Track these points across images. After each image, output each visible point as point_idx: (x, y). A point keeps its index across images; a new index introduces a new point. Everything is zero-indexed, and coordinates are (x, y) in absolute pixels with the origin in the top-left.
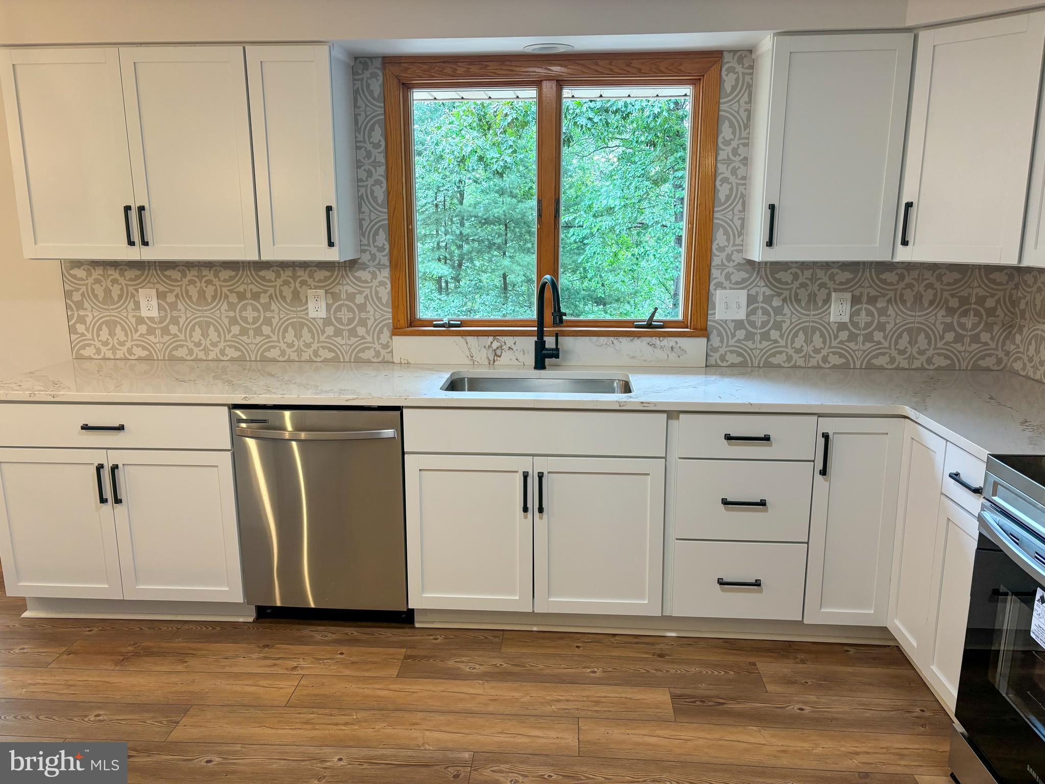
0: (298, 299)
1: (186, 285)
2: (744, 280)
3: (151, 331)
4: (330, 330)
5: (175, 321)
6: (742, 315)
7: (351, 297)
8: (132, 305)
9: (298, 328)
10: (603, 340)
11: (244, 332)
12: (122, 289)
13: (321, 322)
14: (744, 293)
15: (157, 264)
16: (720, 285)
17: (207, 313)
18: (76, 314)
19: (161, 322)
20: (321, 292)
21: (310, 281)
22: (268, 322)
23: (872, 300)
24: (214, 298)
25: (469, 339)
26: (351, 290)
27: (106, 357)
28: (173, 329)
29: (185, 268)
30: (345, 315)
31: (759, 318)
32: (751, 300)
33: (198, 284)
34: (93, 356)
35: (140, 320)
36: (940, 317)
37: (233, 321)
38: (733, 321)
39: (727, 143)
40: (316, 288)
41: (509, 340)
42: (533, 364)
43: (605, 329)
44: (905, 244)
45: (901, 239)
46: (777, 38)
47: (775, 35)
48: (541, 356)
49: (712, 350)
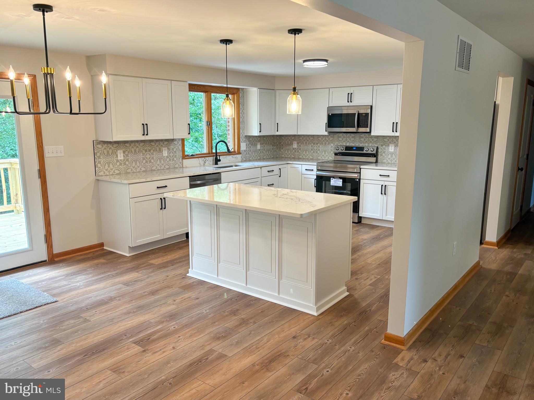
0: (160, 151)
1: (131, 148)
2: (245, 140)
3: (121, 164)
4: (168, 159)
5: (128, 160)
6: (245, 149)
7: (173, 149)
8: (115, 156)
9: (160, 159)
10: (224, 156)
11: (146, 162)
12: (112, 151)
13: (166, 157)
14: (245, 143)
15: (123, 142)
16: (242, 142)
17: (137, 157)
18: (98, 160)
19: (124, 161)
20: (166, 148)
21: (163, 145)
22: (153, 158)
23: (263, 144)
24: (139, 152)
25: (199, 158)
26: (173, 147)
27: (107, 175)
28: (127, 163)
29: (130, 143)
30: (171, 154)
31: (248, 149)
32: (246, 145)
33: (134, 148)
34: (103, 175)
35: (118, 161)
36: (272, 147)
37: (144, 159)
39: (241, 109)
40: (165, 147)
41: (207, 158)
42: (215, 164)
43: (223, 154)
44: (277, 131)
45: (277, 130)
46: (258, 89)
47: (258, 88)
48: (217, 161)
49: (241, 157)
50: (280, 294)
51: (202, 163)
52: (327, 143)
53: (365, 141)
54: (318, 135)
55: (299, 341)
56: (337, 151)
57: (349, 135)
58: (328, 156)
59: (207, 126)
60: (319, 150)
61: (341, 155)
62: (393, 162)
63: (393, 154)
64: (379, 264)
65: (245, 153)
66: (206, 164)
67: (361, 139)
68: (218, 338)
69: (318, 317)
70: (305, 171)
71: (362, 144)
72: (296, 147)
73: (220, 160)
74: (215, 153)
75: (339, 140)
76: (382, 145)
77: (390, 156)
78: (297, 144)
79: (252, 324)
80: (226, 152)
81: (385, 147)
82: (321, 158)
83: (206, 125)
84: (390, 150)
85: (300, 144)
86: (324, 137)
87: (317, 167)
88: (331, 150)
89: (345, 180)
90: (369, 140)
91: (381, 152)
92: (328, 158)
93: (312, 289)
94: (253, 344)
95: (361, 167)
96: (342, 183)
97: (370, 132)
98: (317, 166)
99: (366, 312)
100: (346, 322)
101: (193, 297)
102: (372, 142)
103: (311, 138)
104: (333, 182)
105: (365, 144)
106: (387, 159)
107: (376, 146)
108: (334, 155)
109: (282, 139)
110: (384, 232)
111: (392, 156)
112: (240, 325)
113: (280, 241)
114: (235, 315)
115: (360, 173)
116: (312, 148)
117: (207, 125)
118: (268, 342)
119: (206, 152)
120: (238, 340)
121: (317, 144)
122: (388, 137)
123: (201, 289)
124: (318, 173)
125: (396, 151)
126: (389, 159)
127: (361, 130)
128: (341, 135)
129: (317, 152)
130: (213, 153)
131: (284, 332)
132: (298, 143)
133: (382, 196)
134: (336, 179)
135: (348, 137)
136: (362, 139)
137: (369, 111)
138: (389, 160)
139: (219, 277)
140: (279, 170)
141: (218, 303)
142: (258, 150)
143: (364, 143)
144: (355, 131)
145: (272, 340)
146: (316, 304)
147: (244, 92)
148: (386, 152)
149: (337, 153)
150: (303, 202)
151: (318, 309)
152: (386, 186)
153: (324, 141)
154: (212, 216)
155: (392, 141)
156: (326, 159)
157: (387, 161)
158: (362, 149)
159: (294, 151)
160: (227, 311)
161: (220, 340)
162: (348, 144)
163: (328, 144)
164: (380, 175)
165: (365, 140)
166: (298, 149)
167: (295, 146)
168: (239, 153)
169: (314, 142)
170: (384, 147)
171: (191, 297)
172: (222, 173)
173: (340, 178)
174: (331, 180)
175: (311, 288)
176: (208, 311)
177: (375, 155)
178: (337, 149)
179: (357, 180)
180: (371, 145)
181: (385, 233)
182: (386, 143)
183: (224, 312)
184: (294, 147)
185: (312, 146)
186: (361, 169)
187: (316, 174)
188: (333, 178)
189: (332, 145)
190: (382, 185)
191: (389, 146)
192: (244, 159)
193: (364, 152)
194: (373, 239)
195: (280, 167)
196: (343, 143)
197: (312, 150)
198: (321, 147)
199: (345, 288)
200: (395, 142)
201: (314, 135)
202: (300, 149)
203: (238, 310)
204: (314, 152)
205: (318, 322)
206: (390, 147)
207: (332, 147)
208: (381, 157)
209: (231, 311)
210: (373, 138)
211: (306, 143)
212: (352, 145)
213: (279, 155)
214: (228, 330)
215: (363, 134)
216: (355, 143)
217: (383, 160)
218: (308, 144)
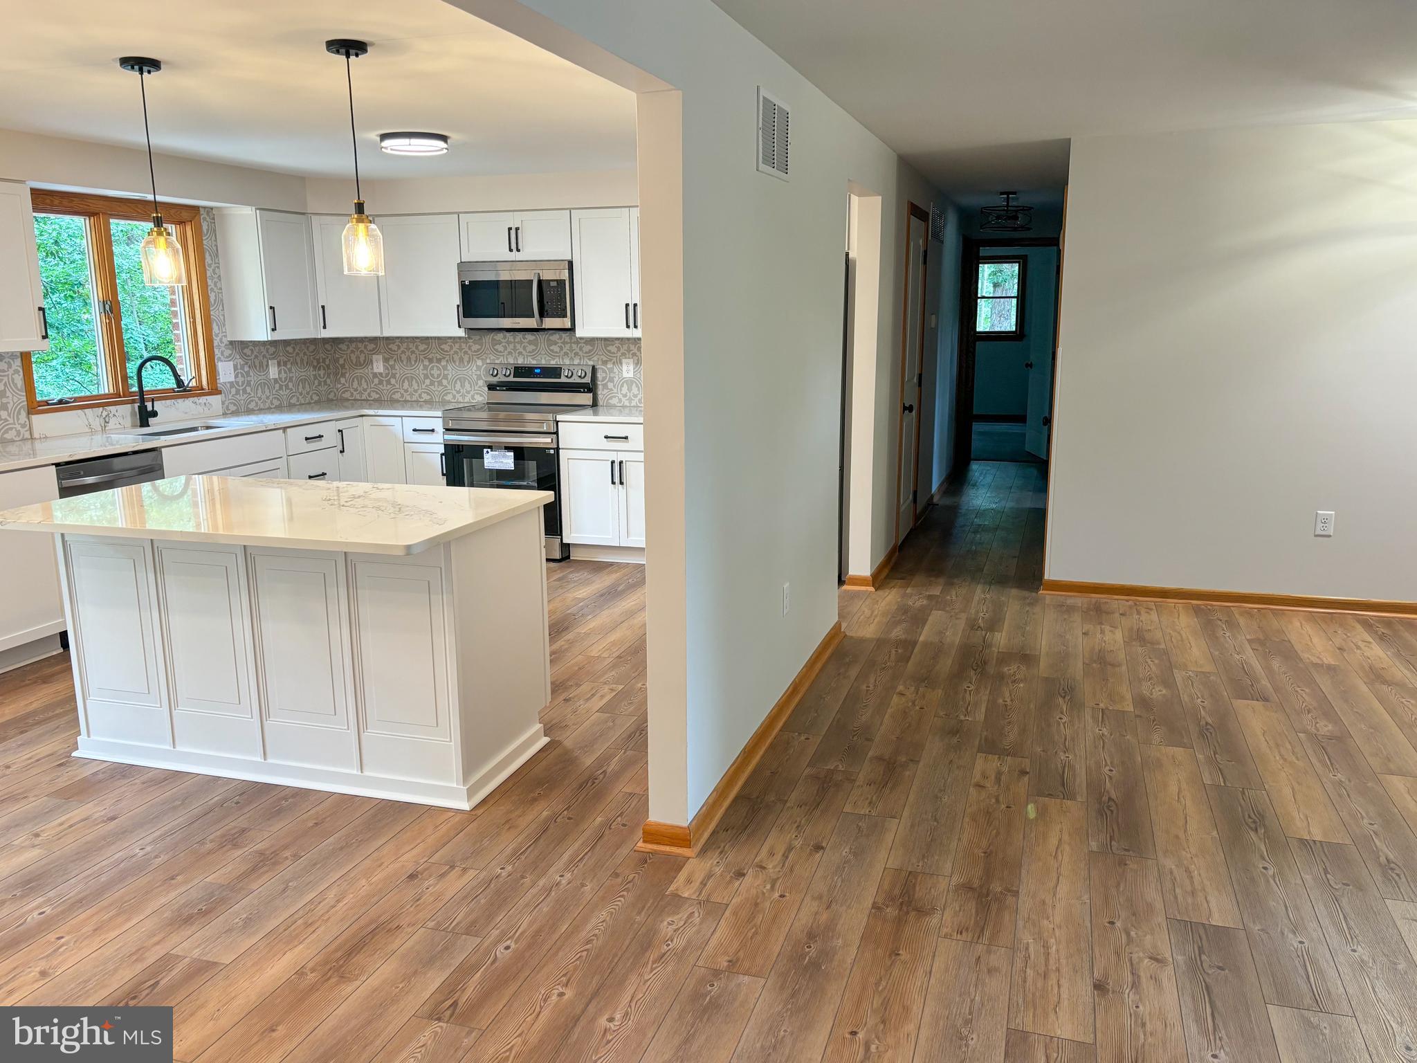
2: (230, 355)
6: (232, 379)
10: (168, 402)
14: (232, 363)
16: (219, 359)
23: (285, 364)
25: (86, 410)
31: (240, 379)
32: (235, 368)
36: (312, 372)
38: (229, 382)
39: (210, 266)
41: (112, 408)
42: (139, 424)
43: (165, 395)
44: (325, 327)
45: (322, 325)
46: (258, 211)
47: (256, 209)
48: (145, 417)
49: (223, 403)
50: (364, 767)
51: (97, 423)
53: (562, 353)
54: (439, 339)
55: (426, 884)
56: (495, 380)
57: (520, 335)
58: (472, 393)
59: (103, 314)
60: (446, 377)
61: (504, 388)
62: (633, 404)
63: (632, 384)
64: (619, 657)
65: (233, 391)
66: (111, 425)
67: (551, 348)
68: (188, 920)
69: (473, 813)
70: (414, 434)
71: (555, 359)
72: (382, 371)
73: (154, 414)
74: (138, 394)
75: (497, 350)
76: (605, 363)
77: (625, 389)
78: (383, 361)
79: (288, 862)
80: (173, 389)
82: (454, 397)
83: (100, 313)
84: (625, 375)
85: (391, 362)
86: (457, 342)
87: (445, 423)
88: (479, 377)
89: (520, 453)
90: (571, 350)
91: (604, 379)
92: (473, 397)
93: (451, 741)
94: (296, 916)
95: (559, 418)
96: (513, 460)
97: (572, 329)
98: (444, 421)
99: (596, 779)
100: (545, 813)
101: (97, 815)
102: (580, 353)
103: (422, 347)
104: (490, 460)
105: (563, 359)
106: (620, 396)
107: (591, 363)
108: (486, 389)
109: (340, 349)
110: (626, 578)
111: (630, 389)
112: (254, 869)
113: (354, 623)
114: (236, 846)
115: (557, 433)
116: (425, 372)
117: (102, 310)
118: (338, 901)
119: (107, 392)
120: (250, 914)
121: (439, 361)
122: (617, 342)
123: (123, 789)
124: (447, 437)
125: (638, 375)
126: (625, 396)
127: (550, 323)
128: (500, 336)
129: (440, 383)
130: (132, 394)
131: (383, 867)
132: (386, 360)
133: (615, 488)
134: (497, 453)
135: (517, 343)
136: (555, 348)
137: (565, 275)
138: (623, 399)
139: (179, 748)
140: (339, 435)
141: (181, 819)
142: (273, 381)
143: (559, 356)
144: (537, 327)
145: (352, 896)
146: (465, 780)
147: (214, 219)
148: (616, 380)
149: (495, 383)
150: (412, 513)
151: (471, 793)
152: (621, 463)
153: (456, 353)
154: (141, 575)
155: (629, 350)
156: (467, 400)
157: (620, 401)
158: (556, 372)
159: (376, 381)
160: (211, 837)
161: (192, 924)
162: (521, 361)
163: (468, 362)
164: (606, 437)
165: (561, 348)
166: (387, 375)
167: (379, 366)
168: (214, 390)
169: (430, 356)
170: (610, 365)
171: (91, 815)
172: (163, 449)
173: (508, 448)
174: (486, 456)
175: (448, 740)
176: (149, 849)
177: (590, 388)
178: (492, 375)
179: (552, 452)
180: (578, 361)
181: (628, 579)
182: (614, 357)
183: (202, 842)
184: (376, 370)
185: (425, 368)
186: (557, 422)
187: (444, 440)
188: (489, 450)
189: (479, 363)
190: (613, 462)
191: (621, 364)
192: (232, 408)
193: (563, 379)
194: (602, 595)
195: (340, 425)
196: (507, 358)
197: (426, 377)
198: (451, 370)
199: (538, 726)
200: (634, 354)
201: (427, 338)
202: (394, 376)
203: (243, 831)
204: (432, 383)
205: (475, 824)
206: (625, 368)
207: (479, 368)
208: (606, 391)
209: (223, 836)
210: (582, 344)
211: (409, 359)
212: (531, 362)
213: (335, 394)
214: (217, 893)
215: (555, 334)
216: (539, 358)
217: (611, 398)
218: (416, 361)
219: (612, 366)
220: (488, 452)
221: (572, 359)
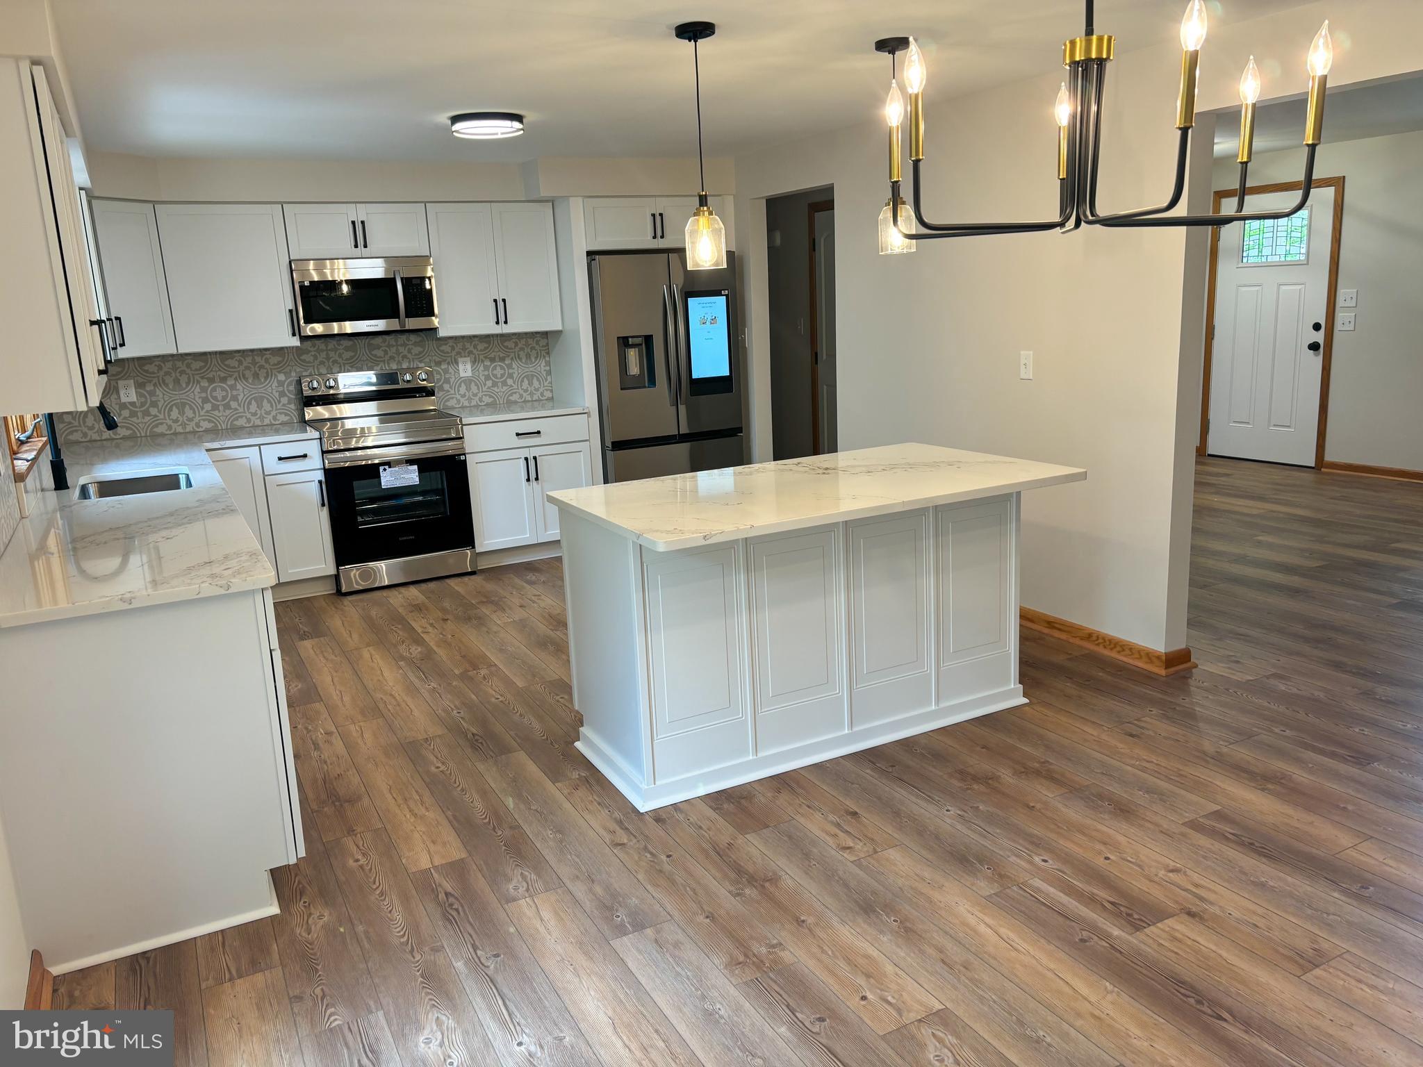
45: (120, 342)
52: (262, 373)
53: (387, 358)
54: (221, 353)
56: (314, 394)
60: (234, 398)
62: (475, 403)
63: (471, 383)
70: (277, 464)
71: (379, 364)
72: (135, 400)
75: (304, 361)
76: (439, 363)
77: (463, 389)
78: (136, 388)
81: (448, 367)
82: (249, 420)
84: (462, 374)
86: (248, 356)
88: (282, 394)
89: (426, 464)
90: (398, 353)
91: (439, 381)
95: (464, 421)
96: (417, 474)
97: (438, 328)
98: (320, 442)
104: (388, 478)
105: (388, 364)
106: (459, 397)
111: (468, 389)
115: (462, 437)
116: (203, 395)
121: (223, 380)
122: (450, 341)
124: (328, 460)
125: (477, 373)
126: (463, 396)
127: (414, 323)
132: (139, 386)
133: (530, 485)
134: (397, 469)
136: (379, 353)
137: (430, 272)
138: (462, 400)
143: (384, 361)
144: (400, 329)
148: (452, 380)
149: (316, 397)
152: (536, 458)
155: (464, 349)
157: (459, 402)
159: (125, 413)
163: (266, 378)
164: (518, 434)
165: (386, 352)
166: (143, 405)
169: (210, 375)
170: (444, 366)
173: (410, 462)
174: (382, 474)
178: (311, 389)
179: (460, 457)
182: (448, 357)
184: (124, 399)
185: (204, 390)
186: (463, 426)
187: (324, 464)
188: (387, 467)
189: (281, 377)
190: (527, 459)
191: (457, 363)
193: (401, 385)
197: (205, 400)
200: (470, 353)
201: (205, 354)
206: (461, 367)
207: (281, 384)
210: (410, 346)
211: (177, 381)
217: (448, 400)
218: (188, 384)
219: (446, 366)
220: (385, 470)
221: (399, 363)
